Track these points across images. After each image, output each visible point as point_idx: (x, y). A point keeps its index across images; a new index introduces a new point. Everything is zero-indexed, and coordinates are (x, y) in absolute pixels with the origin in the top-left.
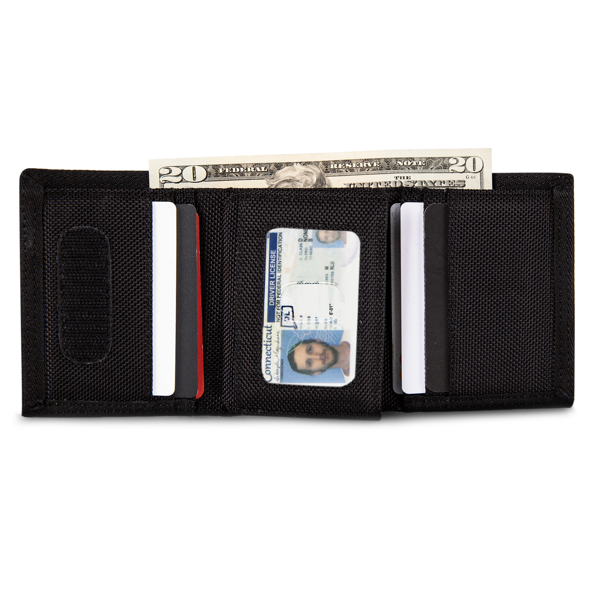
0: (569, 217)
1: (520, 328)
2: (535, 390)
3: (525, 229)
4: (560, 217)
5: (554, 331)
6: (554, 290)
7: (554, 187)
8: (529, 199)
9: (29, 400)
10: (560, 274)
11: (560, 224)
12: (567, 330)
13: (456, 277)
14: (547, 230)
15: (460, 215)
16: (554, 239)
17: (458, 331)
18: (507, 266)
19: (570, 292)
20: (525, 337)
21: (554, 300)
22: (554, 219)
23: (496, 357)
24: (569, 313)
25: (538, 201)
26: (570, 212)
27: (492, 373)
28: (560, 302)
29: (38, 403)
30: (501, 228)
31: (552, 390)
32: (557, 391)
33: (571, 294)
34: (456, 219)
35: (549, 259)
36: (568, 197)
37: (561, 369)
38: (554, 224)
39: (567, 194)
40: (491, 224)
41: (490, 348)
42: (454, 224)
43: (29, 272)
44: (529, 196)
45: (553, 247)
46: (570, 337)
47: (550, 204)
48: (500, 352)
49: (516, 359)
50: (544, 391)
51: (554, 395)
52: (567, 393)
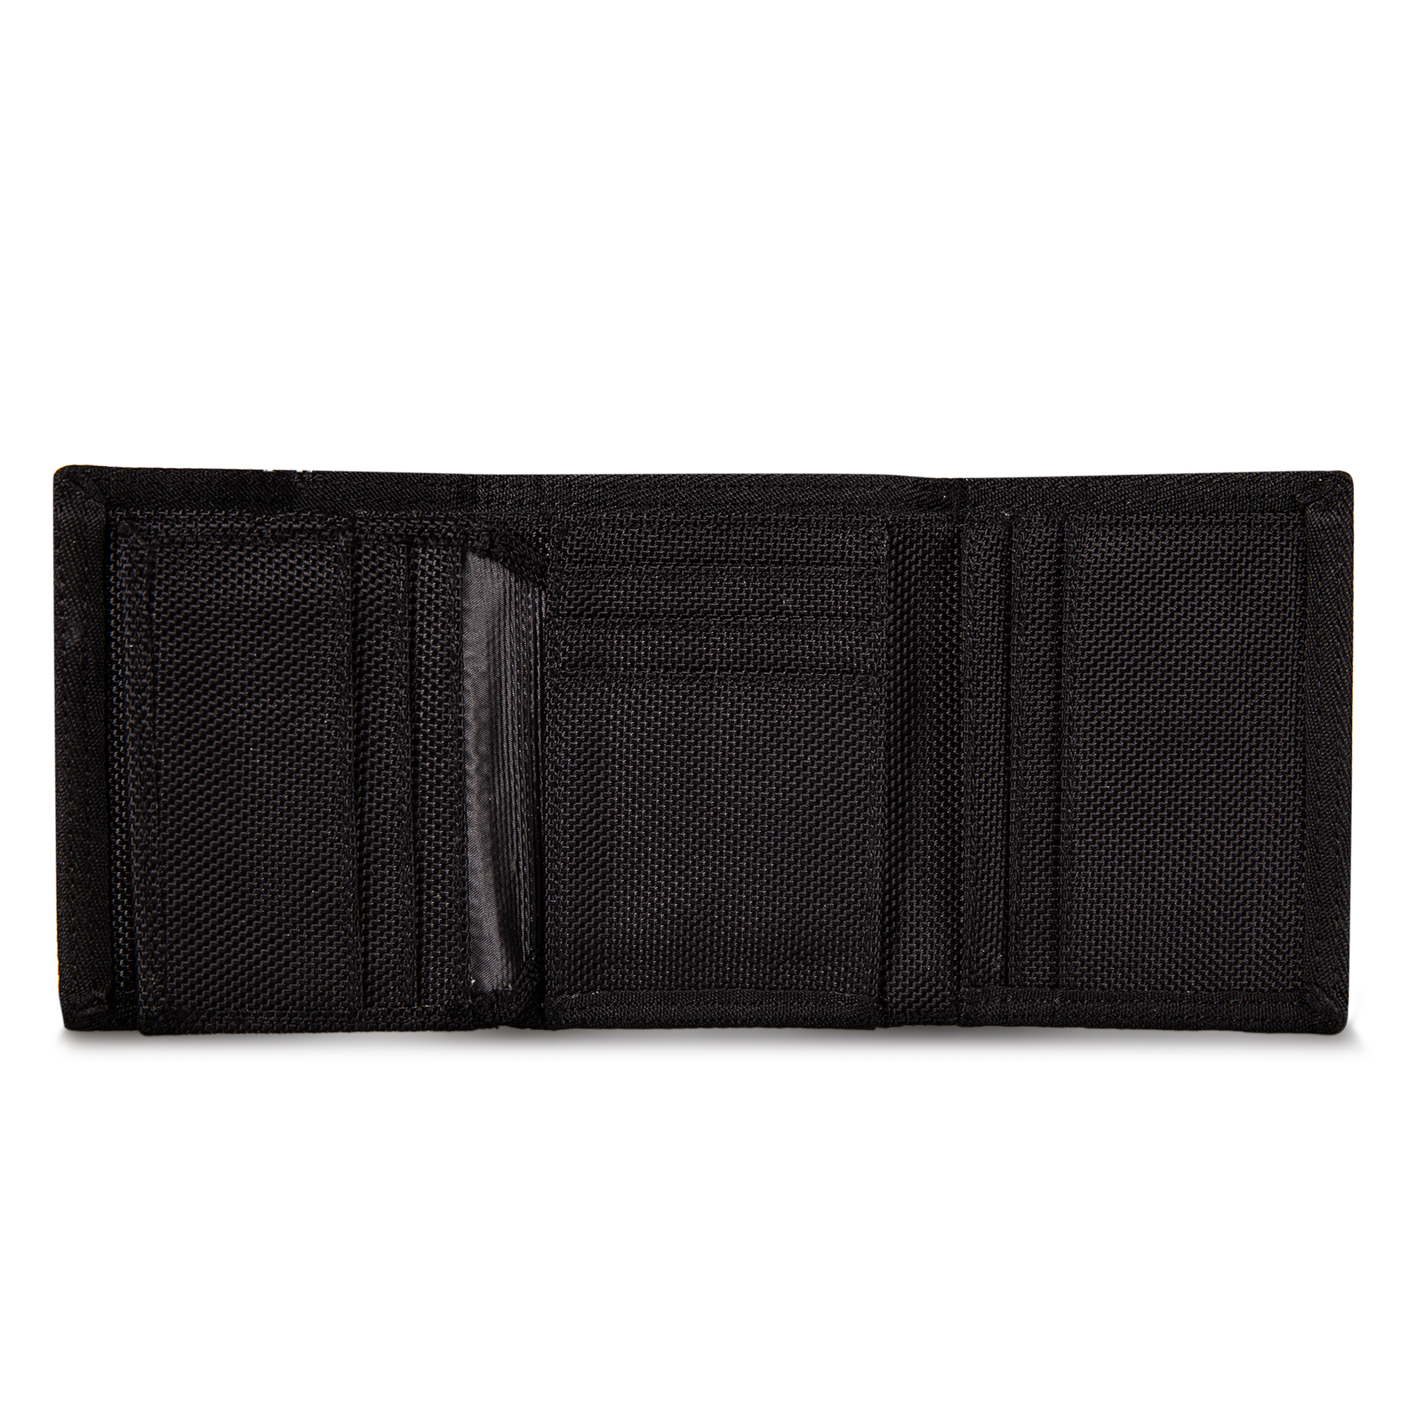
0: (1343, 575)
1: (1222, 838)
2: (1256, 986)
3: (1238, 605)
4: (1320, 576)
5: (1303, 847)
6: (1304, 749)
7: (1307, 504)
8: (1249, 534)
9: (74, 992)
10: (1319, 710)
11: (1321, 593)
13: (1079, 716)
14: (1290, 606)
16: (1306, 628)
17: (1081, 839)
18: (1195, 692)
19: (1342, 755)
20: (1234, 860)
21: (1304, 773)
22: (1306, 580)
23: (1166, 902)
24: (1338, 805)
25: (1269, 536)
27: (1157, 940)
28: (1318, 779)
29: (95, 999)
31: (1296, 988)
32: (1308, 992)
33: (1344, 759)
34: (1081, 581)
35: (1292, 676)
36: (1339, 527)
37: (1318, 939)
38: (1305, 593)
39: (1339, 520)
40: (1160, 594)
41: (1153, 881)
42: (1076, 594)
43: (73, 701)
44: (1249, 526)
45: (1303, 647)
46: (1340, 863)
47: (1298, 546)
48: (1176, 890)
49: (1212, 910)
50: (1276, 991)
51: (1301, 1002)
52: (1332, 998)
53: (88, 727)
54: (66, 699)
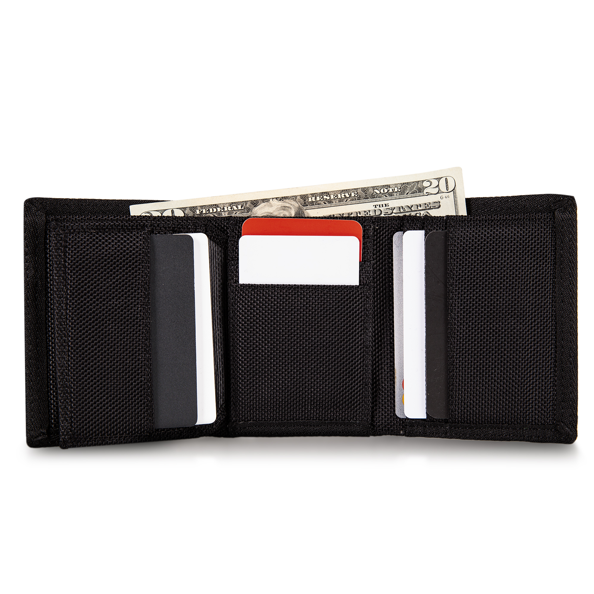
0: (572, 241)
1: (519, 358)
2: (535, 423)
3: (525, 254)
4: (562, 241)
5: (556, 361)
6: (556, 318)
7: (556, 209)
8: (529, 224)
9: (32, 430)
10: (562, 301)
11: (562, 249)
12: (570, 361)
13: (455, 304)
14: (549, 255)
15: (459, 241)
16: (556, 265)
17: (457, 358)
18: (506, 293)
19: (573, 321)
20: (525, 367)
21: (556, 328)
22: (556, 243)
23: (494, 386)
24: (571, 343)
25: (539, 224)
26: (573, 236)
27: (491, 403)
28: (562, 331)
29: (42, 432)
30: (500, 254)
31: (553, 423)
32: (559, 425)
33: (574, 322)
34: (455, 245)
35: (550, 286)
36: (570, 219)
37: (563, 402)
38: (556, 249)
39: (570, 216)
40: (490, 250)
41: (489, 377)
42: (453, 251)
43: (31, 300)
44: (529, 220)
45: (555, 273)
46: (572, 369)
47: (552, 228)
48: (499, 381)
49: (515, 389)
50: (545, 425)
51: (555, 429)
52: (569, 428)
53: (38, 312)
54: (28, 300)
